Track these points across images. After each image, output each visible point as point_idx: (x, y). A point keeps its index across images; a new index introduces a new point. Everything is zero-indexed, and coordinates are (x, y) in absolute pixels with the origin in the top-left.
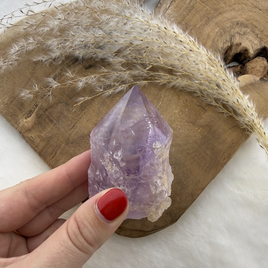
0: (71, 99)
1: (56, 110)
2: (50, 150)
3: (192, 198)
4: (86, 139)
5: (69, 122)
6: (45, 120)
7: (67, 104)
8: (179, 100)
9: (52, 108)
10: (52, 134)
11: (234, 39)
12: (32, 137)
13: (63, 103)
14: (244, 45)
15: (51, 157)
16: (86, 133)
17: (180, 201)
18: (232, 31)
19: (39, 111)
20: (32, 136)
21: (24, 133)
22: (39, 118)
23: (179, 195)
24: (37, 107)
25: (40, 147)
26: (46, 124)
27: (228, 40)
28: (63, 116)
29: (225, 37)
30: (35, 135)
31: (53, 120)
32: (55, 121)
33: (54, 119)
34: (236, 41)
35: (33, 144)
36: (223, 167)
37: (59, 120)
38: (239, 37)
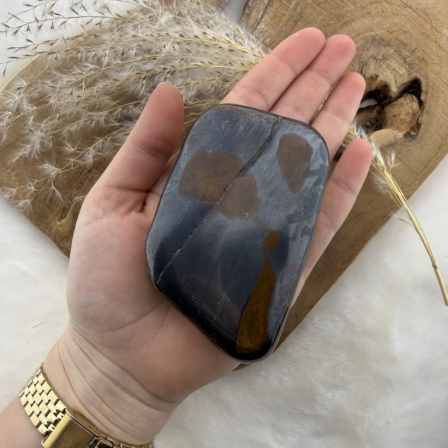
14: (382, 79)
18: (364, 54)
21: (60, 242)
24: (73, 203)
29: (352, 67)
34: (370, 73)
36: (341, 274)
38: (374, 65)
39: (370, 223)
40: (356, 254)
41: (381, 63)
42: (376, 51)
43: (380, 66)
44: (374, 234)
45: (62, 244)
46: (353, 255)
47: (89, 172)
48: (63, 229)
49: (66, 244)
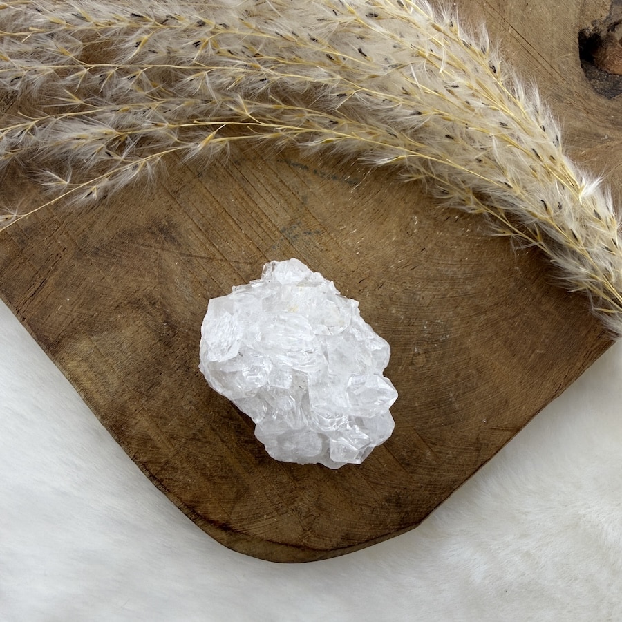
2: (25, 271)
3: (478, 456)
4: (141, 241)
6: (15, 173)
10: (35, 220)
15: (28, 296)
16: (141, 224)
17: (434, 462)
23: (436, 445)
26: (17, 188)
36: (593, 359)
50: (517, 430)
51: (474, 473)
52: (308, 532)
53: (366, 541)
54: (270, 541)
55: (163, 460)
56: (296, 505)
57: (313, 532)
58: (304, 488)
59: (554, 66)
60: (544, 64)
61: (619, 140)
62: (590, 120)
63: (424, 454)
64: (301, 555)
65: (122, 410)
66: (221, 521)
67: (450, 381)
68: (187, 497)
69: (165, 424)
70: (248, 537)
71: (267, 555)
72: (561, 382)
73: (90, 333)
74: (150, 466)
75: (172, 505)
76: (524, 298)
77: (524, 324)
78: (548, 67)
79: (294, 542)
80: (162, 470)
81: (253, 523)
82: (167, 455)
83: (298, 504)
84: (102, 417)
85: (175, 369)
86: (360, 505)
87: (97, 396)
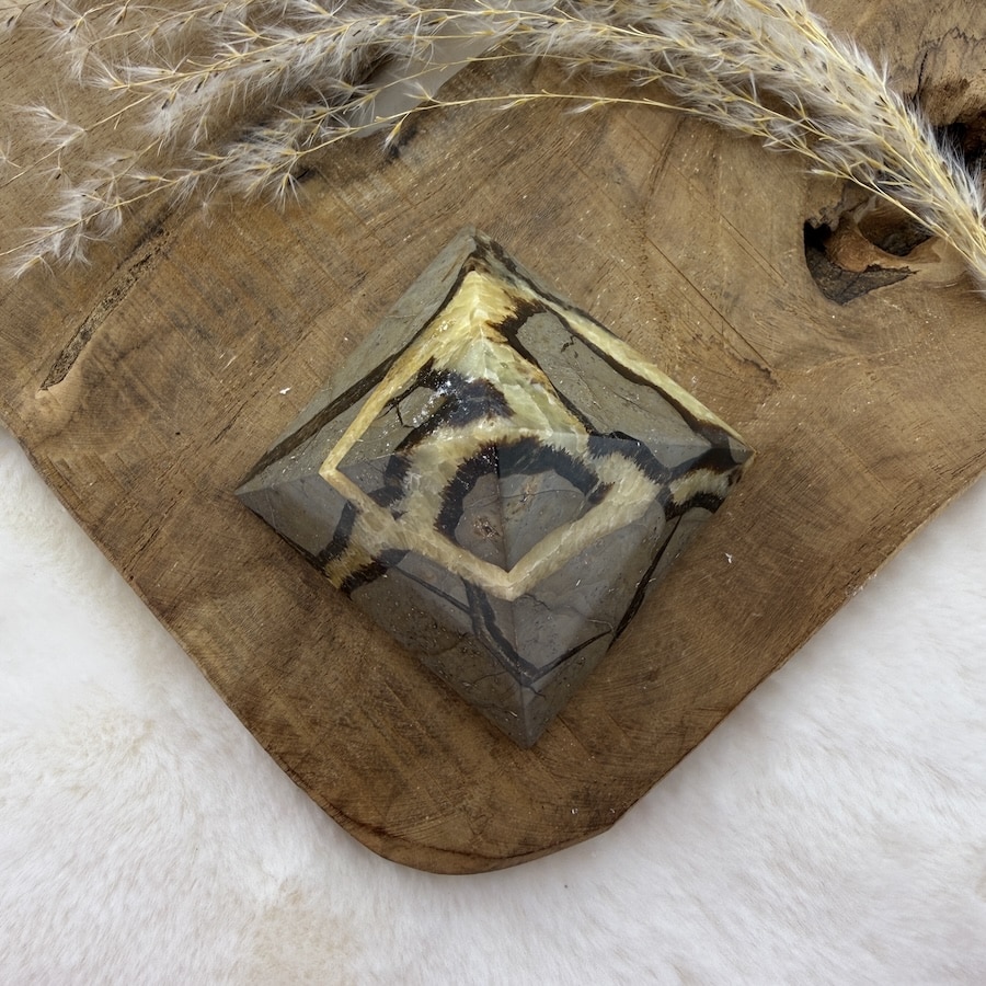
0: (220, 312)
1: (161, 357)
2: (131, 520)
3: (683, 742)
5: (212, 412)
6: (117, 396)
7: (203, 334)
8: (665, 334)
9: (147, 348)
10: (144, 456)
11: (935, 61)
12: (63, 463)
13: (188, 327)
14: (977, 92)
15: (137, 550)
17: (630, 750)
18: (934, 20)
19: (94, 356)
20: (67, 460)
21: (36, 445)
22: (95, 386)
23: (630, 728)
24: (89, 343)
25: (97, 504)
26: (120, 416)
27: (909, 67)
28: (186, 383)
29: (897, 53)
30: (79, 458)
31: (149, 398)
32: (156, 404)
33: (152, 393)
34: (946, 74)
35: (70, 493)
36: (822, 622)
37: (173, 400)
38: (960, 56)
39: (916, 486)
40: (872, 571)
41: (979, 50)
42: (969, 17)
43: (977, 58)
44: (926, 518)
45: (41, 453)
46: (863, 571)
47: (143, 262)
48: (51, 411)
49: (53, 454)
50: (727, 709)
51: (678, 763)
52: (480, 837)
53: (550, 846)
54: (432, 847)
55: (304, 751)
56: (464, 803)
57: (485, 836)
58: (474, 783)
59: (774, 265)
60: (763, 262)
61: (852, 355)
62: (817, 331)
63: (618, 741)
64: (470, 864)
65: (253, 690)
66: (374, 825)
67: (648, 650)
68: (334, 795)
69: (306, 707)
70: (407, 843)
71: (429, 865)
72: (782, 651)
73: (213, 596)
74: (287, 758)
75: (314, 804)
76: (737, 549)
77: (738, 581)
78: (766, 266)
79: (462, 849)
80: (302, 762)
81: (413, 826)
82: (308, 745)
83: (468, 802)
84: (229, 698)
85: (318, 638)
86: (541, 803)
87: (223, 674)
